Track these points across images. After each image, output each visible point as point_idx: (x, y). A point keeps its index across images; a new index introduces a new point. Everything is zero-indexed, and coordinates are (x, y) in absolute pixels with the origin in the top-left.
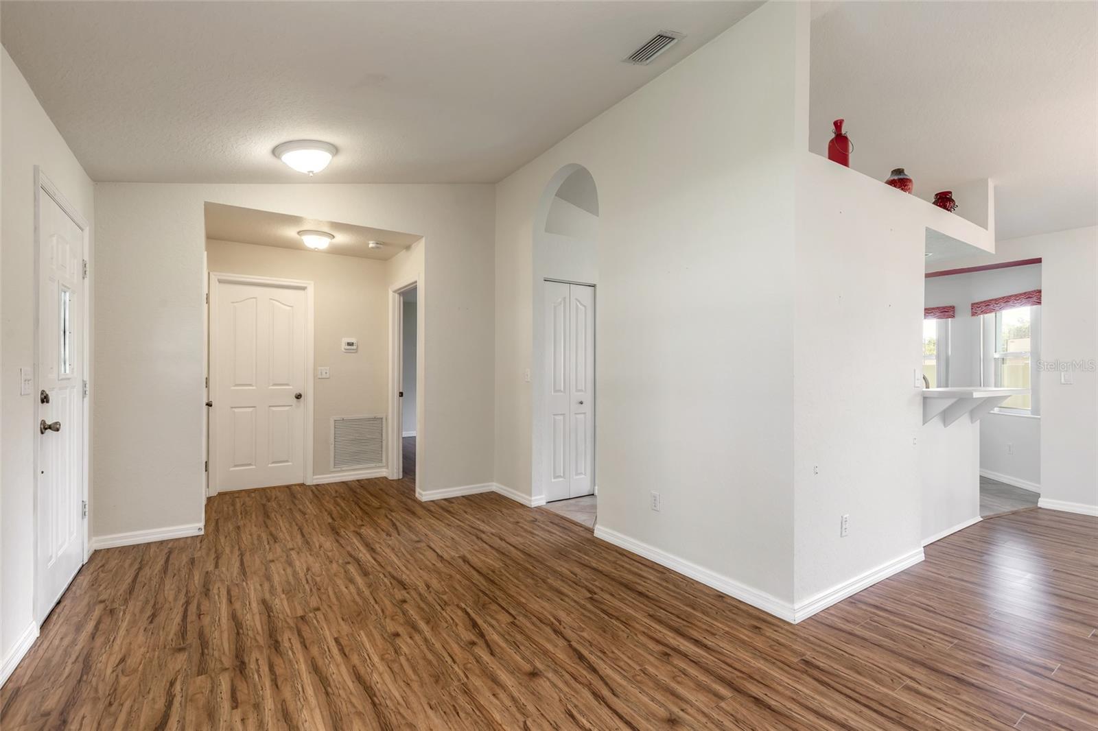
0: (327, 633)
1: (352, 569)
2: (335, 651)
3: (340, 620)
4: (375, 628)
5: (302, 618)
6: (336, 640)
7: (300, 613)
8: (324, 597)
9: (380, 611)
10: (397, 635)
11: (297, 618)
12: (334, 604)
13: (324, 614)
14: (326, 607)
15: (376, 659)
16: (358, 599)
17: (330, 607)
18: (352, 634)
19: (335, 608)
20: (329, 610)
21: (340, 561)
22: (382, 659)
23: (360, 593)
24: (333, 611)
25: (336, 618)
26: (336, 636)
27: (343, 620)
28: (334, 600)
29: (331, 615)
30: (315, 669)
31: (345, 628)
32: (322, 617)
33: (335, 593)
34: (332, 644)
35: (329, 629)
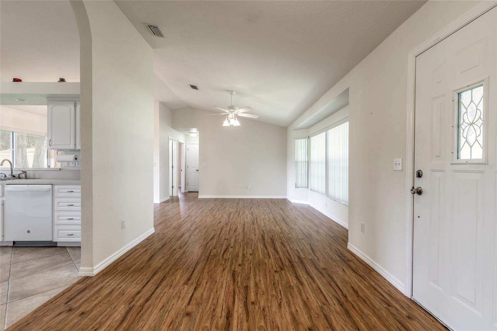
0: (273, 260)
1: (252, 297)
2: (271, 255)
3: (267, 264)
4: (256, 258)
5: (282, 269)
6: (270, 258)
7: (283, 272)
8: (272, 278)
9: (251, 264)
10: (251, 254)
11: (284, 270)
12: (268, 272)
13: (273, 268)
14: (272, 272)
15: (260, 250)
16: (257, 272)
17: (270, 271)
18: (264, 258)
19: (268, 270)
20: (271, 269)
21: (257, 307)
22: (258, 250)
23: (255, 276)
24: (269, 269)
25: (268, 265)
26: (270, 259)
27: (266, 264)
28: (268, 274)
29: (270, 267)
30: (277, 252)
31: (266, 261)
32: (274, 267)
33: (267, 279)
34: (271, 257)
35: (272, 262)
